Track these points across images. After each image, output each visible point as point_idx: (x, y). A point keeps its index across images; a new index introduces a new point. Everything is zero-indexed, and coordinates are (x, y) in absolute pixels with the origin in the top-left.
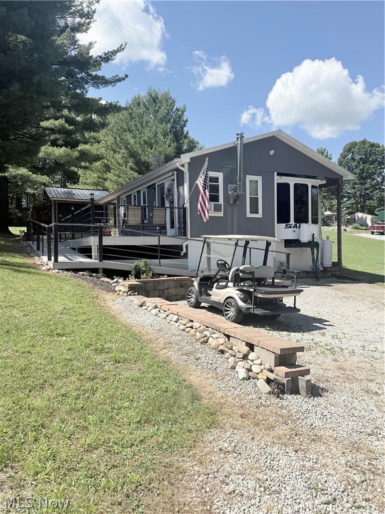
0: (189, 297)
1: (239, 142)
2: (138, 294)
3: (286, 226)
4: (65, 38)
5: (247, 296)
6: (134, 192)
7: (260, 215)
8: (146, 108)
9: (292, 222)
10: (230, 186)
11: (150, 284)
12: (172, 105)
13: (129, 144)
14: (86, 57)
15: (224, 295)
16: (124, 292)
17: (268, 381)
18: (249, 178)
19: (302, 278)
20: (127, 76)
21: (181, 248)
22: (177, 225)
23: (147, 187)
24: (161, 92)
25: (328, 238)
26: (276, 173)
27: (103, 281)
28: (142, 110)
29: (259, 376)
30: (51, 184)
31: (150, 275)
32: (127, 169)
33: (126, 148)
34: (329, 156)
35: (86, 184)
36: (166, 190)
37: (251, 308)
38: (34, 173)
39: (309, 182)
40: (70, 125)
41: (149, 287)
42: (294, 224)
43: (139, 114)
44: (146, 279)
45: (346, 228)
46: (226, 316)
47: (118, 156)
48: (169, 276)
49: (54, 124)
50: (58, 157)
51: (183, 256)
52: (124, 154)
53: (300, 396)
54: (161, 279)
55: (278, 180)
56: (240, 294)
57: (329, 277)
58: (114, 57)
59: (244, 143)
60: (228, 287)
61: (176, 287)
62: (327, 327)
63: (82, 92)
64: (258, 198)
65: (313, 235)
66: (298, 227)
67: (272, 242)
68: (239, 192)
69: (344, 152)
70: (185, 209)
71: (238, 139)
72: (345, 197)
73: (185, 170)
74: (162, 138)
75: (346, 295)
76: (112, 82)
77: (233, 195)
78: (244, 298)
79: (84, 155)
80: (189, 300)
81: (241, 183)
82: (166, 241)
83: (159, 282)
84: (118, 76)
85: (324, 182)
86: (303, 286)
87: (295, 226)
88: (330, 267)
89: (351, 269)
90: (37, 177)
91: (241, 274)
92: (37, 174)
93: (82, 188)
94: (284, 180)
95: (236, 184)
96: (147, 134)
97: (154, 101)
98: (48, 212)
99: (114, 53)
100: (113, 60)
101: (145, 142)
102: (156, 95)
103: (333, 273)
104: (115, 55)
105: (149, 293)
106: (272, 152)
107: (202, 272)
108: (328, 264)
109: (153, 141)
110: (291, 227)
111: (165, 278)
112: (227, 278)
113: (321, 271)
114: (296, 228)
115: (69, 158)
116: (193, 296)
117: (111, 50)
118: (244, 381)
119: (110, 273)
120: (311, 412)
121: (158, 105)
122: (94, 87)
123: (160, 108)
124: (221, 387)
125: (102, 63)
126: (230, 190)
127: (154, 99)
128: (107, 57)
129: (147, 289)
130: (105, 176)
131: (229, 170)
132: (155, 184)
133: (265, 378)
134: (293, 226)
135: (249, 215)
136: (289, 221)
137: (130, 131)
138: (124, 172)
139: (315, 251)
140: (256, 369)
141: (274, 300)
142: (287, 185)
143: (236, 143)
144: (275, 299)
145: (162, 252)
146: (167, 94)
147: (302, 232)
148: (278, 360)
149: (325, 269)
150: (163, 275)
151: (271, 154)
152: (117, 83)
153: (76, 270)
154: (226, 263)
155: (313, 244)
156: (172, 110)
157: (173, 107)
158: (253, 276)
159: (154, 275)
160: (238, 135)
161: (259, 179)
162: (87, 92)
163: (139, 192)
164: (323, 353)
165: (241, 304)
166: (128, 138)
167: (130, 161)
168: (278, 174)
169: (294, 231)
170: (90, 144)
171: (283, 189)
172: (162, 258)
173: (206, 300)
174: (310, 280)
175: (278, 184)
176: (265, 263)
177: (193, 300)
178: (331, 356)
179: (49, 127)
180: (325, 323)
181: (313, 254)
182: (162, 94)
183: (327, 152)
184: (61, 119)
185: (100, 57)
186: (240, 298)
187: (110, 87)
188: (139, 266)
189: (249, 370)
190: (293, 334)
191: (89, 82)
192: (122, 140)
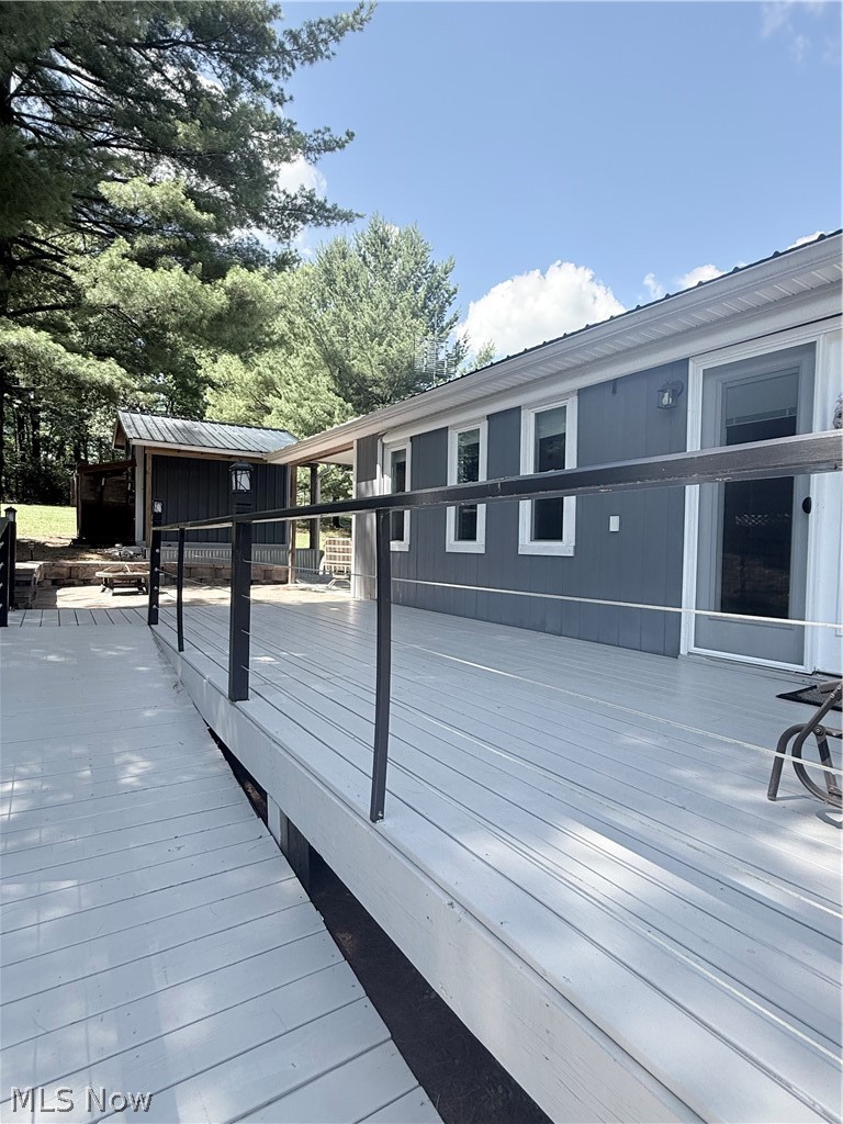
8: (364, 258)
13: (327, 333)
20: (350, 135)
33: (319, 342)
43: (348, 269)
76: (311, 148)
79: (241, 308)
84: (326, 131)
98: (126, 482)
104: (337, 42)
115: (195, 307)
121: (393, 251)
127: (384, 241)
152: (323, 155)
156: (425, 265)
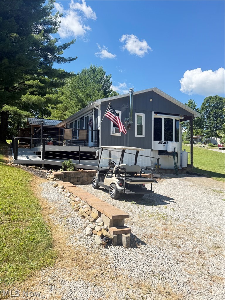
0: (93, 182)
1: (131, 94)
2: (60, 180)
3: (159, 142)
4: (41, 36)
5: (122, 183)
6: (74, 121)
7: (143, 136)
8: (89, 75)
9: (163, 140)
10: (126, 118)
11: (71, 174)
12: (103, 74)
13: (79, 95)
14: (53, 46)
15: (110, 182)
16: (52, 178)
17: (102, 236)
18: (137, 114)
19: (168, 173)
20: (77, 58)
21: (94, 153)
22: (94, 140)
23: (80, 118)
24: (97, 67)
25: (185, 150)
26: (153, 112)
27: (41, 171)
28: (87, 76)
29: (98, 233)
30: (30, 116)
31: (73, 168)
32: (77, 109)
33: (77, 97)
34: (195, 104)
35: (55, 117)
36: (89, 120)
37: (123, 190)
38: (20, 110)
39: (174, 118)
40: (42, 83)
41: (71, 176)
42: (164, 141)
43: (85, 78)
44: (69, 171)
45: (204, 146)
46: (111, 195)
47: (73, 102)
48: (84, 169)
49: (33, 83)
50: (34, 101)
51: (96, 158)
52: (75, 100)
53: (122, 247)
54: (79, 171)
55: (154, 116)
56: (119, 181)
57: (185, 173)
58: (69, 47)
59: (134, 94)
60: (113, 177)
61: (87, 176)
62: (171, 203)
63: (50, 65)
64: (142, 126)
65: (175, 148)
66: (166, 143)
67: (140, 151)
68: (131, 122)
69: (204, 102)
70: (98, 131)
71: (130, 92)
72: (205, 128)
73: (99, 109)
74: (97, 92)
75: (192, 184)
76: (68, 60)
77: (127, 124)
78: (120, 184)
79: (49, 101)
80: (93, 184)
81: (132, 117)
82: (84, 149)
83: (78, 173)
84: (72, 57)
85: (183, 118)
86: (167, 178)
87: (165, 143)
88: (186, 168)
89: (201, 169)
90: (21, 112)
91: (120, 170)
92: (22, 110)
93: (52, 119)
94: (158, 116)
95: (129, 117)
96: (88, 90)
97: (94, 72)
98: (29, 132)
99: (69, 44)
100: (68, 48)
101: (87, 94)
102: (95, 68)
103: (188, 171)
104: (69, 46)
105: (70, 179)
106: (151, 100)
107: (101, 168)
108: (185, 165)
109: (92, 93)
110: (162, 143)
111: (82, 171)
112: (112, 172)
113: (180, 170)
114: (165, 144)
115: (40, 102)
116: (96, 182)
117: (67, 43)
118: (88, 236)
119: (48, 167)
120: (122, 258)
121: (95, 74)
122: (58, 63)
123: (96, 75)
124: (72, 239)
125: (62, 50)
126: (126, 121)
127: (94, 71)
128: (65, 46)
129: (69, 177)
130: (64, 113)
131: (125, 109)
132: (84, 117)
133: (100, 234)
134: (163, 143)
135: (136, 135)
136: (161, 140)
137: (80, 88)
138: (75, 110)
139: (176, 158)
140: (97, 228)
141: (139, 186)
142: (160, 119)
143: (129, 94)
144: (140, 184)
145: (81, 155)
146: (100, 68)
147: (168, 146)
148: (112, 223)
149: (183, 168)
150: (81, 169)
151: (150, 101)
152: (71, 61)
153: (27, 165)
154: (114, 162)
155: (174, 154)
156: (103, 77)
157: (104, 75)
158: (125, 170)
159: (75, 169)
160: (130, 90)
161: (143, 115)
162: (52, 65)
163: (76, 121)
164: (159, 219)
165: (119, 187)
166: (78, 92)
167: (79, 105)
168: (155, 113)
169: (164, 146)
170: (52, 94)
171: (158, 121)
172: (81, 159)
173: (101, 184)
174: (172, 175)
175: (155, 119)
176: (135, 164)
177: (95, 184)
178: (163, 221)
179: (30, 84)
180: (171, 201)
181: (174, 159)
182: (98, 68)
183: (194, 102)
184: (37, 80)
185: (61, 46)
186: (118, 184)
187: (67, 63)
188: (66, 163)
189: (93, 229)
190: (147, 206)
191: (55, 60)
192: (75, 93)
